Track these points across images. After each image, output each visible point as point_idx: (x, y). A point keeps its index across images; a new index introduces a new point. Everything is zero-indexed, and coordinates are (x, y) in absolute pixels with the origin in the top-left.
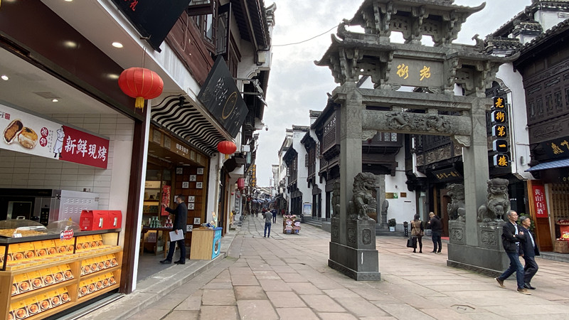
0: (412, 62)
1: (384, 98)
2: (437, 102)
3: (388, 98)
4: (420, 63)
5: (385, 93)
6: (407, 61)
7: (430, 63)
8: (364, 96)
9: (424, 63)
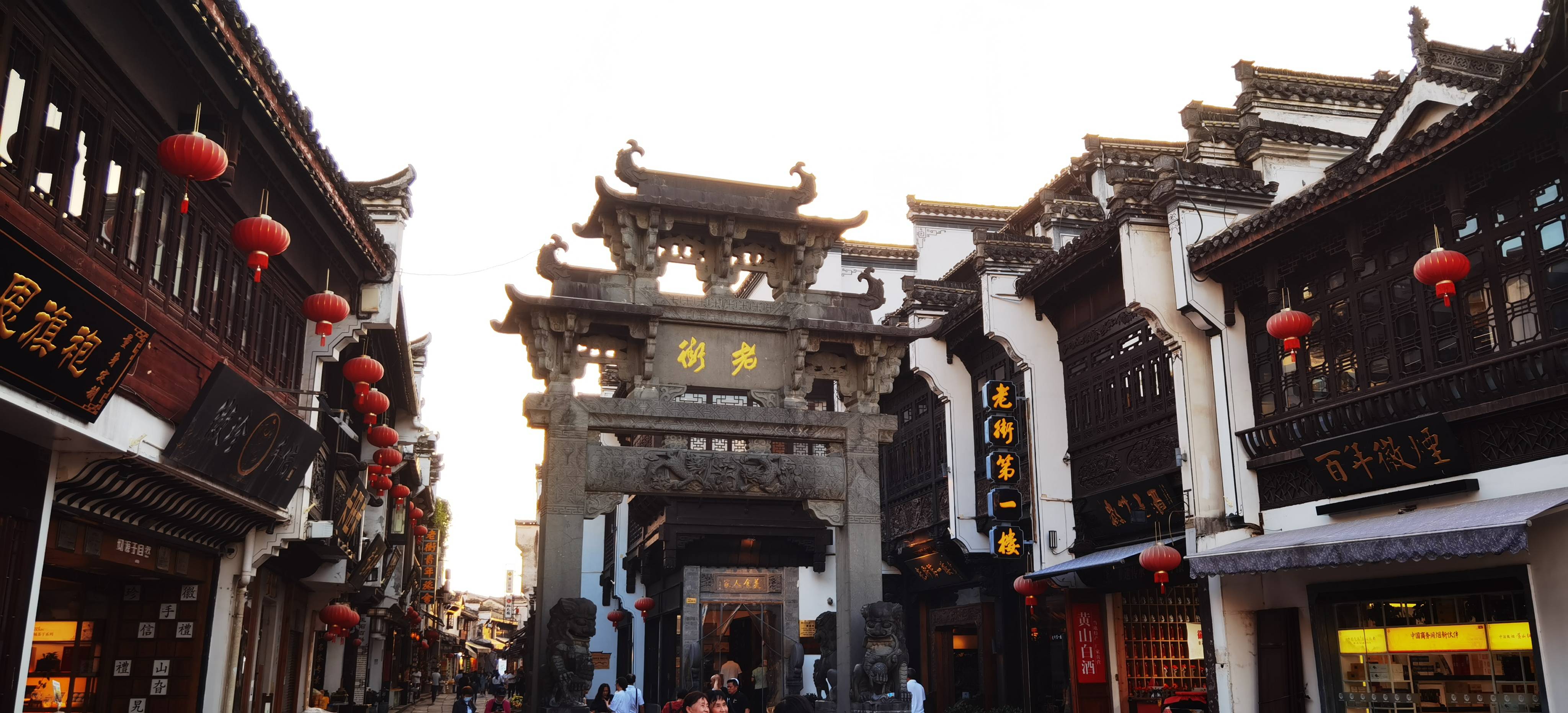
0: (716, 332)
1: (642, 417)
2: (766, 424)
3: (651, 417)
4: (734, 335)
5: (643, 407)
6: (705, 332)
7: (756, 336)
8: (593, 415)
9: (743, 334)
